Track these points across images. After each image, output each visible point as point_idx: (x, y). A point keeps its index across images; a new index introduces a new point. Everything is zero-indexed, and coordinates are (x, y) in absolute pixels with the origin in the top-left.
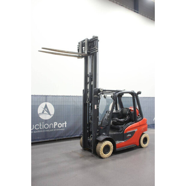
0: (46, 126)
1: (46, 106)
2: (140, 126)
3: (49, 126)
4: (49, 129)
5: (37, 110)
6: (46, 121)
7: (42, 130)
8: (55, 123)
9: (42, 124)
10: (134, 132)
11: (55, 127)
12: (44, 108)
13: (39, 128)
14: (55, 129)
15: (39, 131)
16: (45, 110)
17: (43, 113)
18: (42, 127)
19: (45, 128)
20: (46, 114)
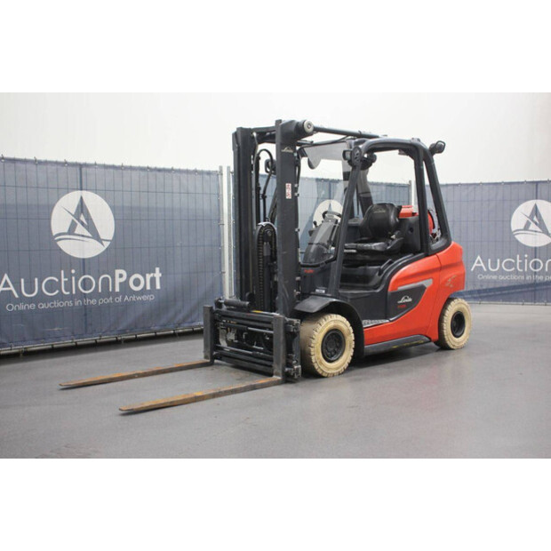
0: (86, 284)
1: (82, 208)
2: (441, 268)
3: (96, 284)
4: (95, 294)
5: (49, 219)
6: (84, 265)
7: (71, 297)
8: (118, 272)
9: (69, 275)
10: (422, 288)
11: (117, 290)
12: (73, 212)
13: (57, 292)
14: (117, 294)
15: (57, 304)
16: (78, 220)
17: (71, 231)
18: (68, 287)
19: (83, 291)
20: (83, 236)
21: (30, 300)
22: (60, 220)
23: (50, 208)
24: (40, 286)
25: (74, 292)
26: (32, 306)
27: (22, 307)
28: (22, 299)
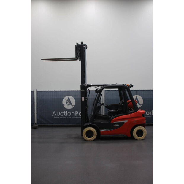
0: (69, 114)
1: (69, 99)
3: (71, 114)
4: (71, 116)
6: (69, 110)
7: (66, 116)
8: (76, 112)
9: (66, 112)
11: (76, 115)
13: (63, 115)
14: (76, 116)
15: (63, 117)
16: (68, 101)
17: (67, 103)
18: (66, 114)
20: (69, 105)
21: (58, 116)
23: (63, 99)
24: (60, 114)
26: (59, 117)
27: (57, 117)
28: (57, 116)
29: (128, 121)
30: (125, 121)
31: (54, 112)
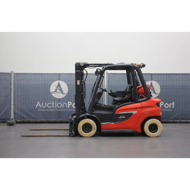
0: (59, 105)
1: (59, 85)
3: (62, 105)
4: (62, 108)
5: (50, 88)
6: (59, 100)
7: (55, 108)
8: (69, 103)
9: (55, 103)
10: (132, 114)
11: (69, 107)
12: (56, 86)
13: (51, 107)
14: (69, 109)
15: (51, 110)
16: (58, 88)
17: (56, 91)
18: (54, 106)
19: (59, 107)
20: (59, 92)
21: (44, 109)
22: (53, 88)
23: (50, 85)
24: (47, 105)
25: (56, 107)
26: (45, 110)
27: (42, 110)
28: (42, 108)
29: (138, 112)
30: (134, 112)
31: (39, 102)
